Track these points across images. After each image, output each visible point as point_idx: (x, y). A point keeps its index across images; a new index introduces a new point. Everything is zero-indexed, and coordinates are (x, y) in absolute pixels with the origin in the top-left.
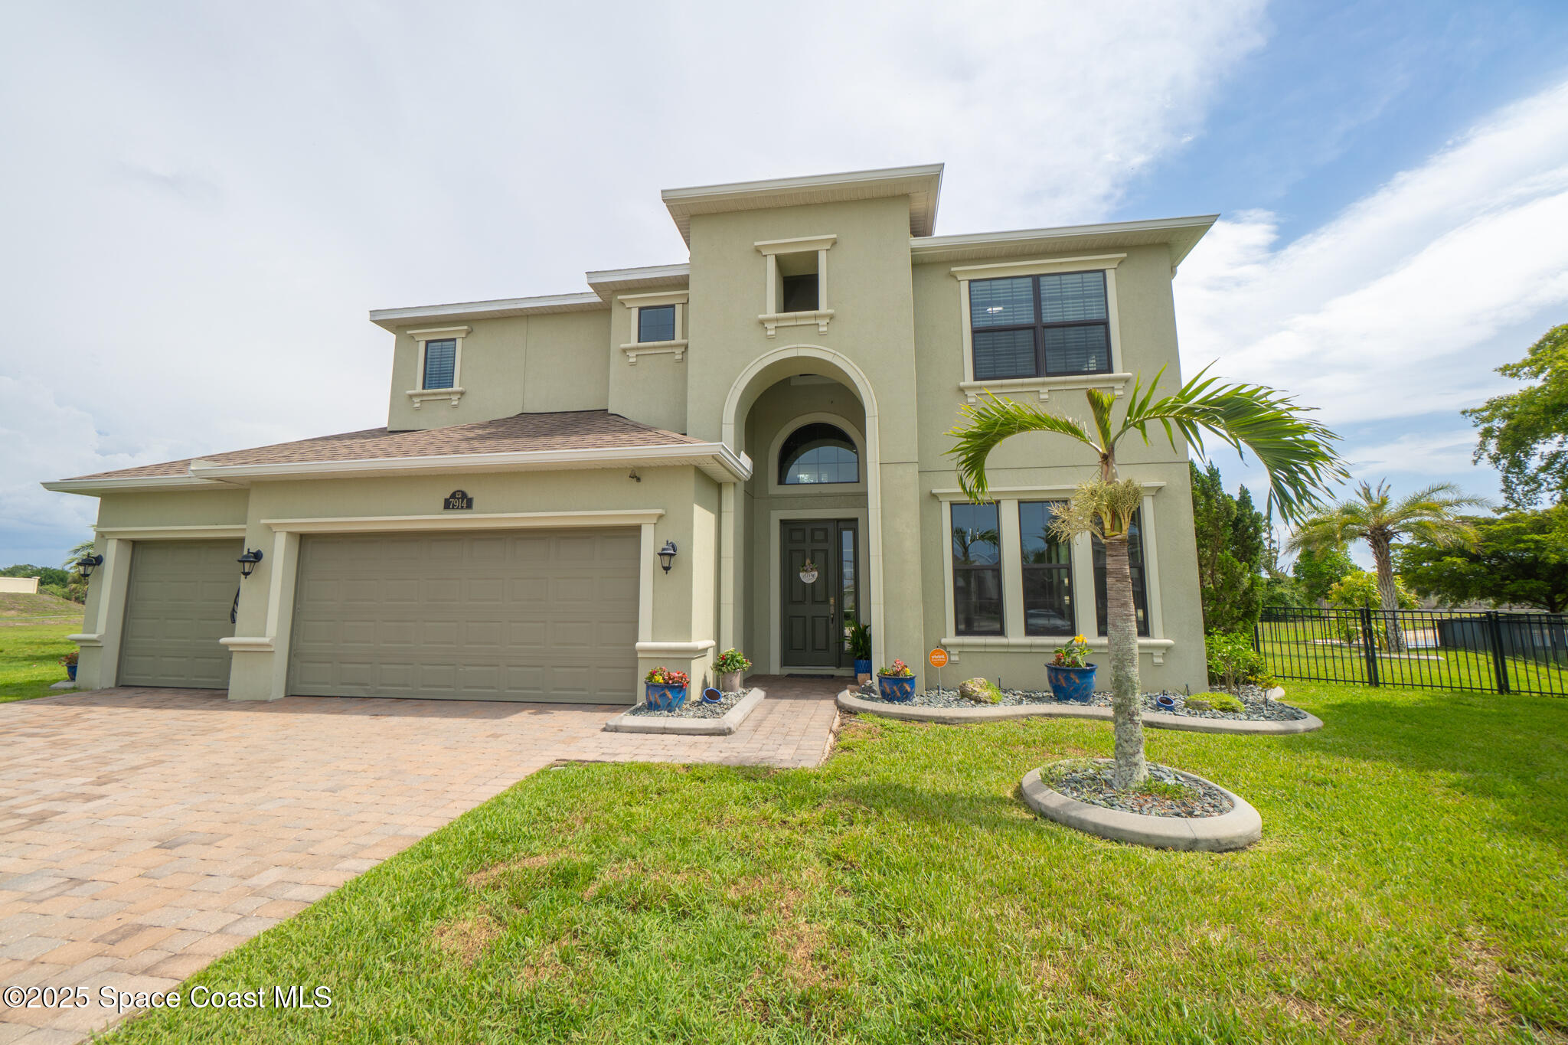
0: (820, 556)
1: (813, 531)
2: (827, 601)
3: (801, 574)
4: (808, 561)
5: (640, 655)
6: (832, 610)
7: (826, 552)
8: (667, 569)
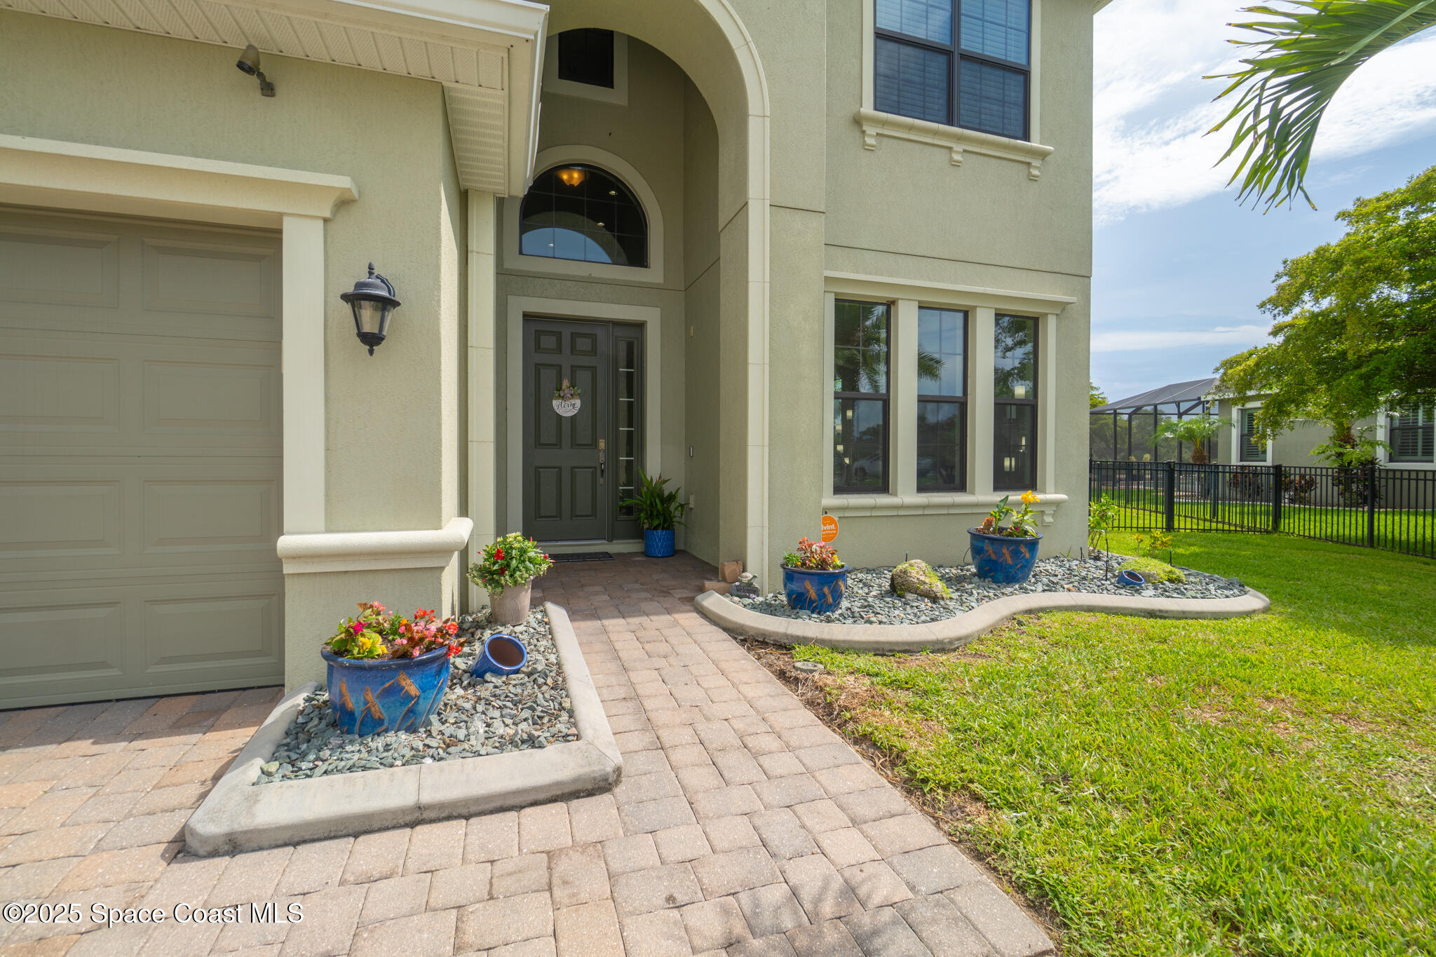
0: (584, 376)
1: (574, 336)
2: (594, 444)
3: (555, 403)
4: (566, 383)
5: (288, 569)
6: (602, 458)
7: (593, 369)
8: (372, 340)
